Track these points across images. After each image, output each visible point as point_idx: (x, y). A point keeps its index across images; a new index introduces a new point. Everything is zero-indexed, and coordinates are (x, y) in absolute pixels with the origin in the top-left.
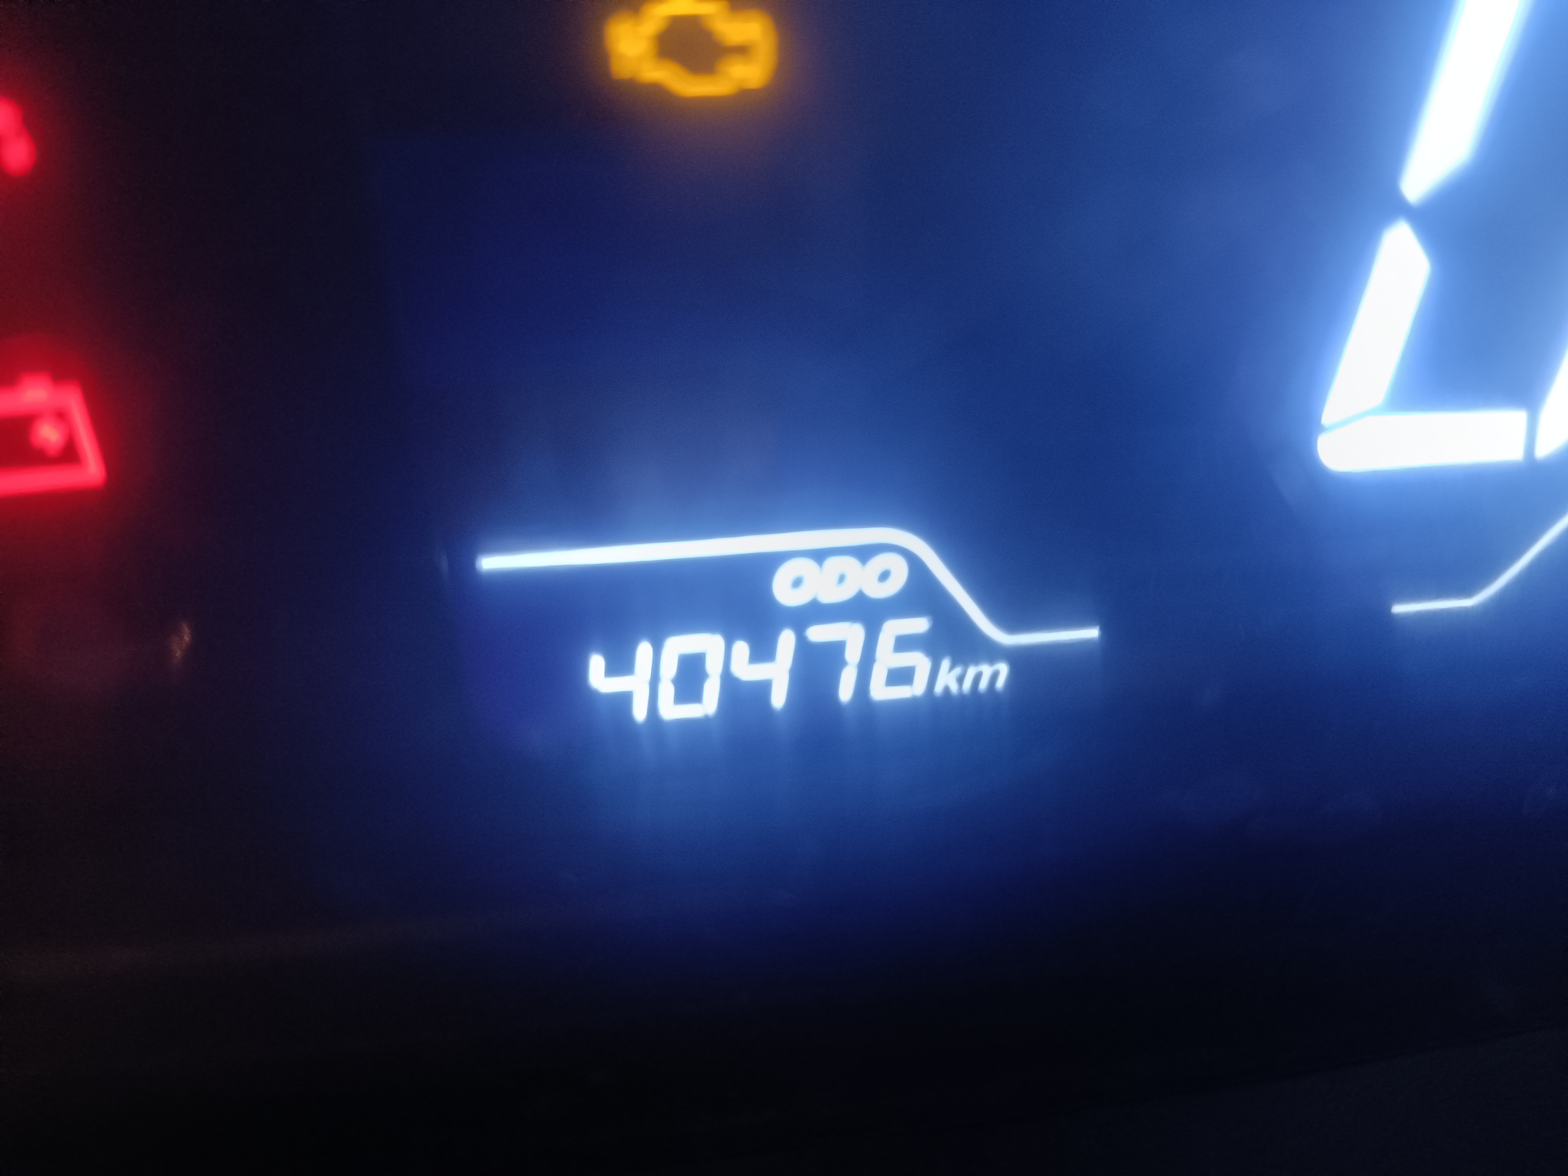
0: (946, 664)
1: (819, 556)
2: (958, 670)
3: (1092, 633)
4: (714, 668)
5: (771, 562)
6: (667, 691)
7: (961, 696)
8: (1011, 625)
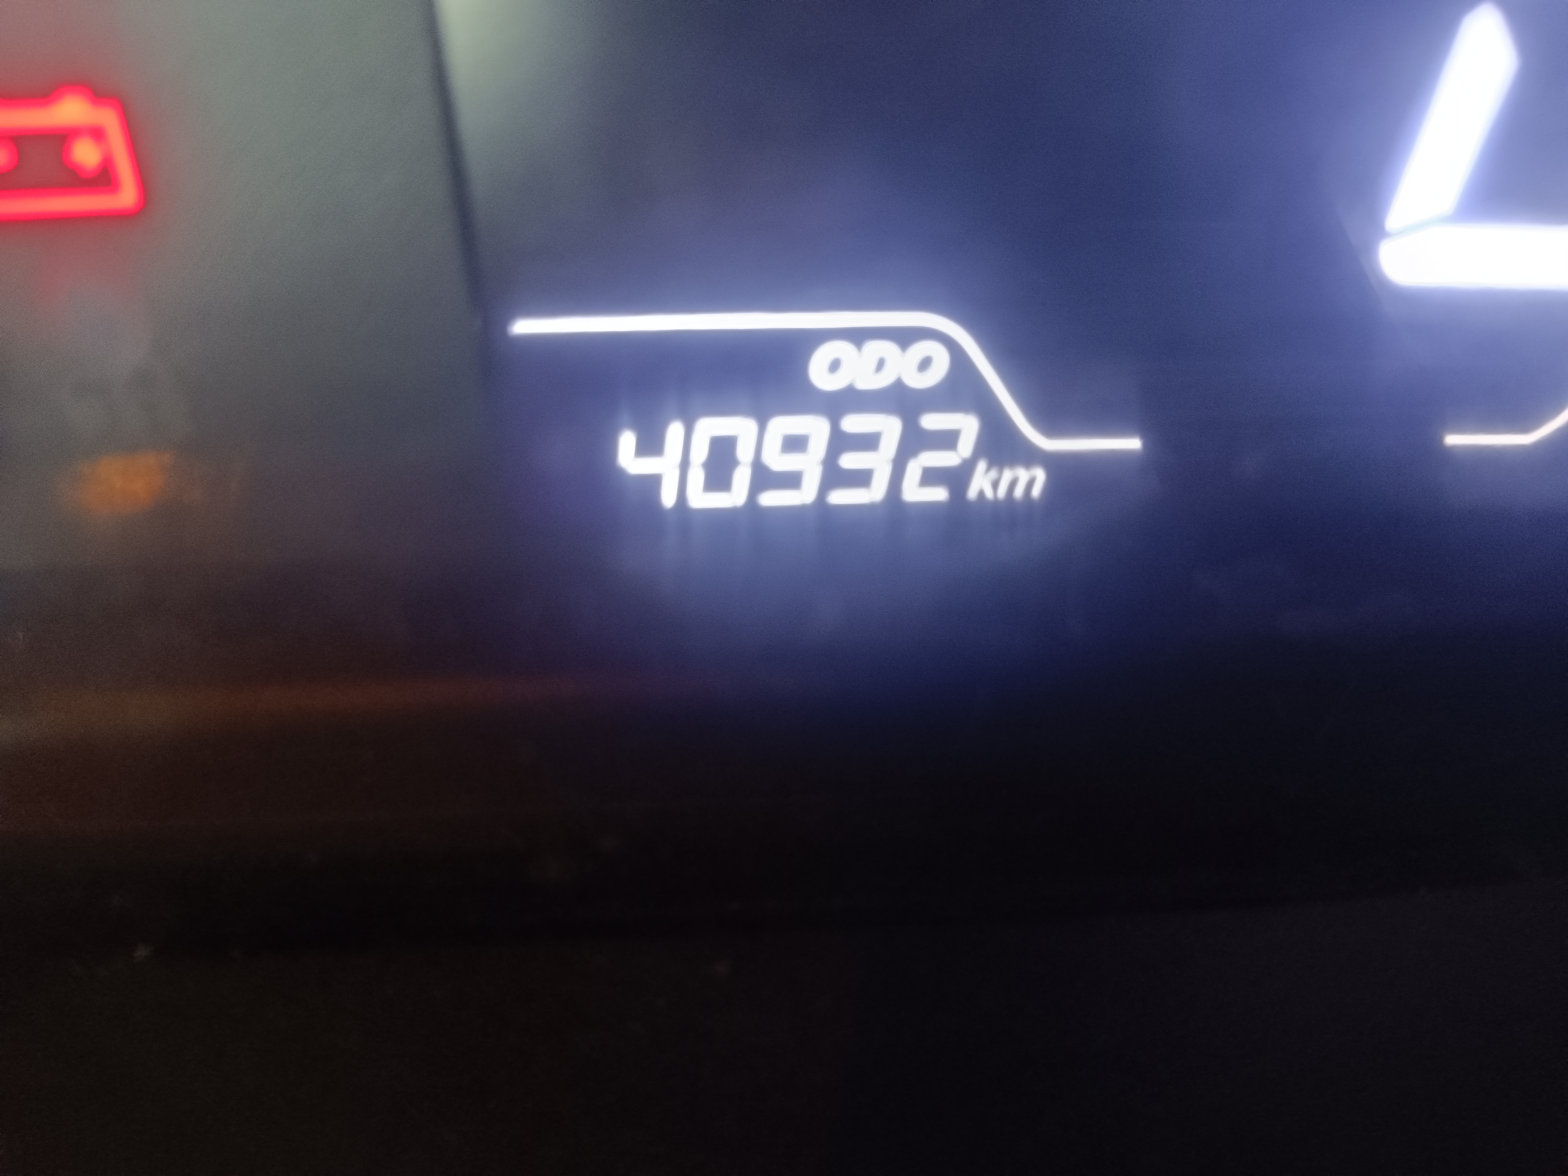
0: (982, 466)
1: (858, 337)
2: (993, 474)
3: (1133, 444)
4: (745, 453)
5: (811, 340)
6: (697, 477)
7: (996, 502)
8: (1050, 429)
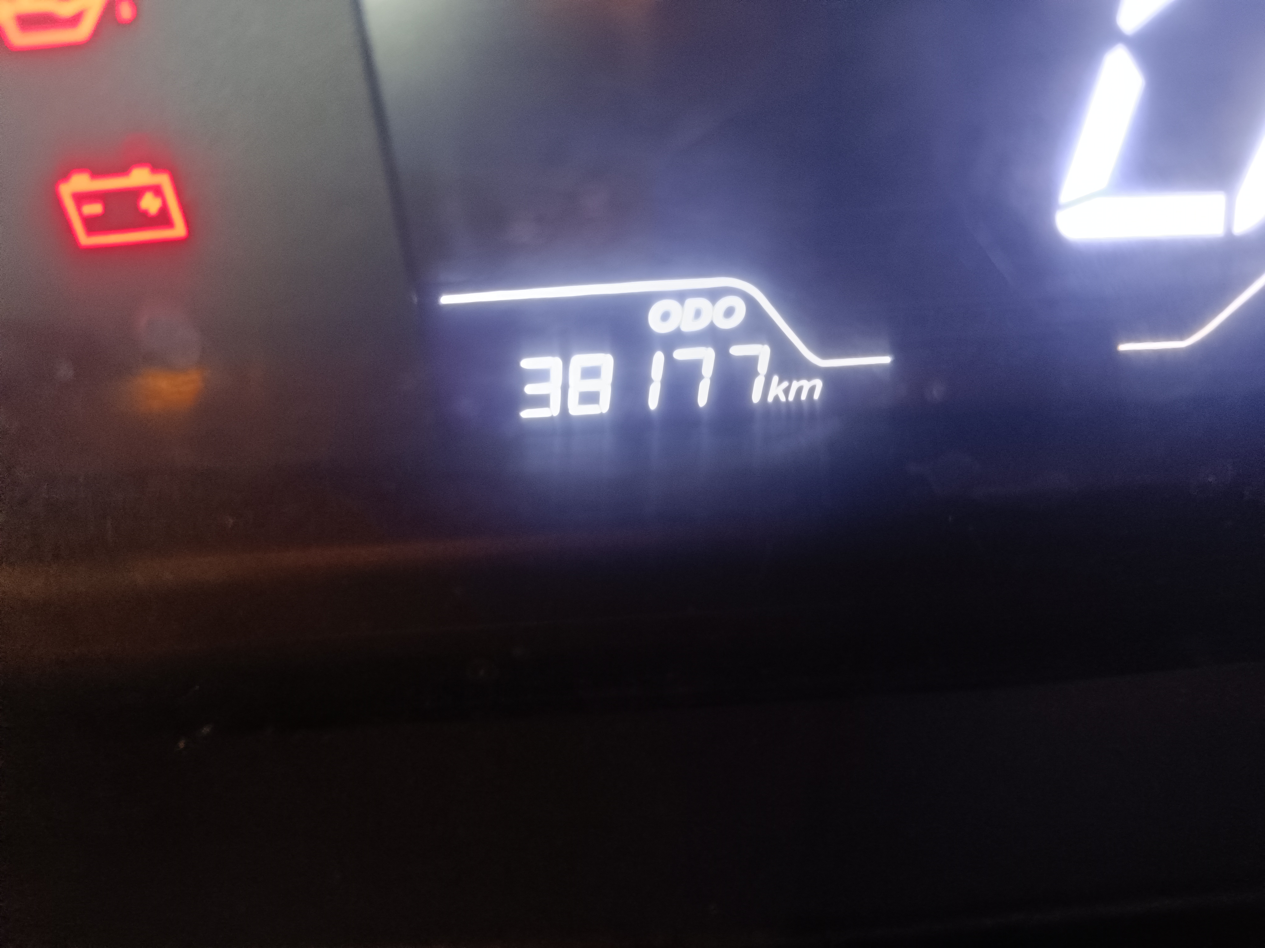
0: (776, 379)
1: (681, 296)
2: (785, 384)
3: (885, 360)
5: (646, 300)
7: (787, 404)
8: (824, 352)
